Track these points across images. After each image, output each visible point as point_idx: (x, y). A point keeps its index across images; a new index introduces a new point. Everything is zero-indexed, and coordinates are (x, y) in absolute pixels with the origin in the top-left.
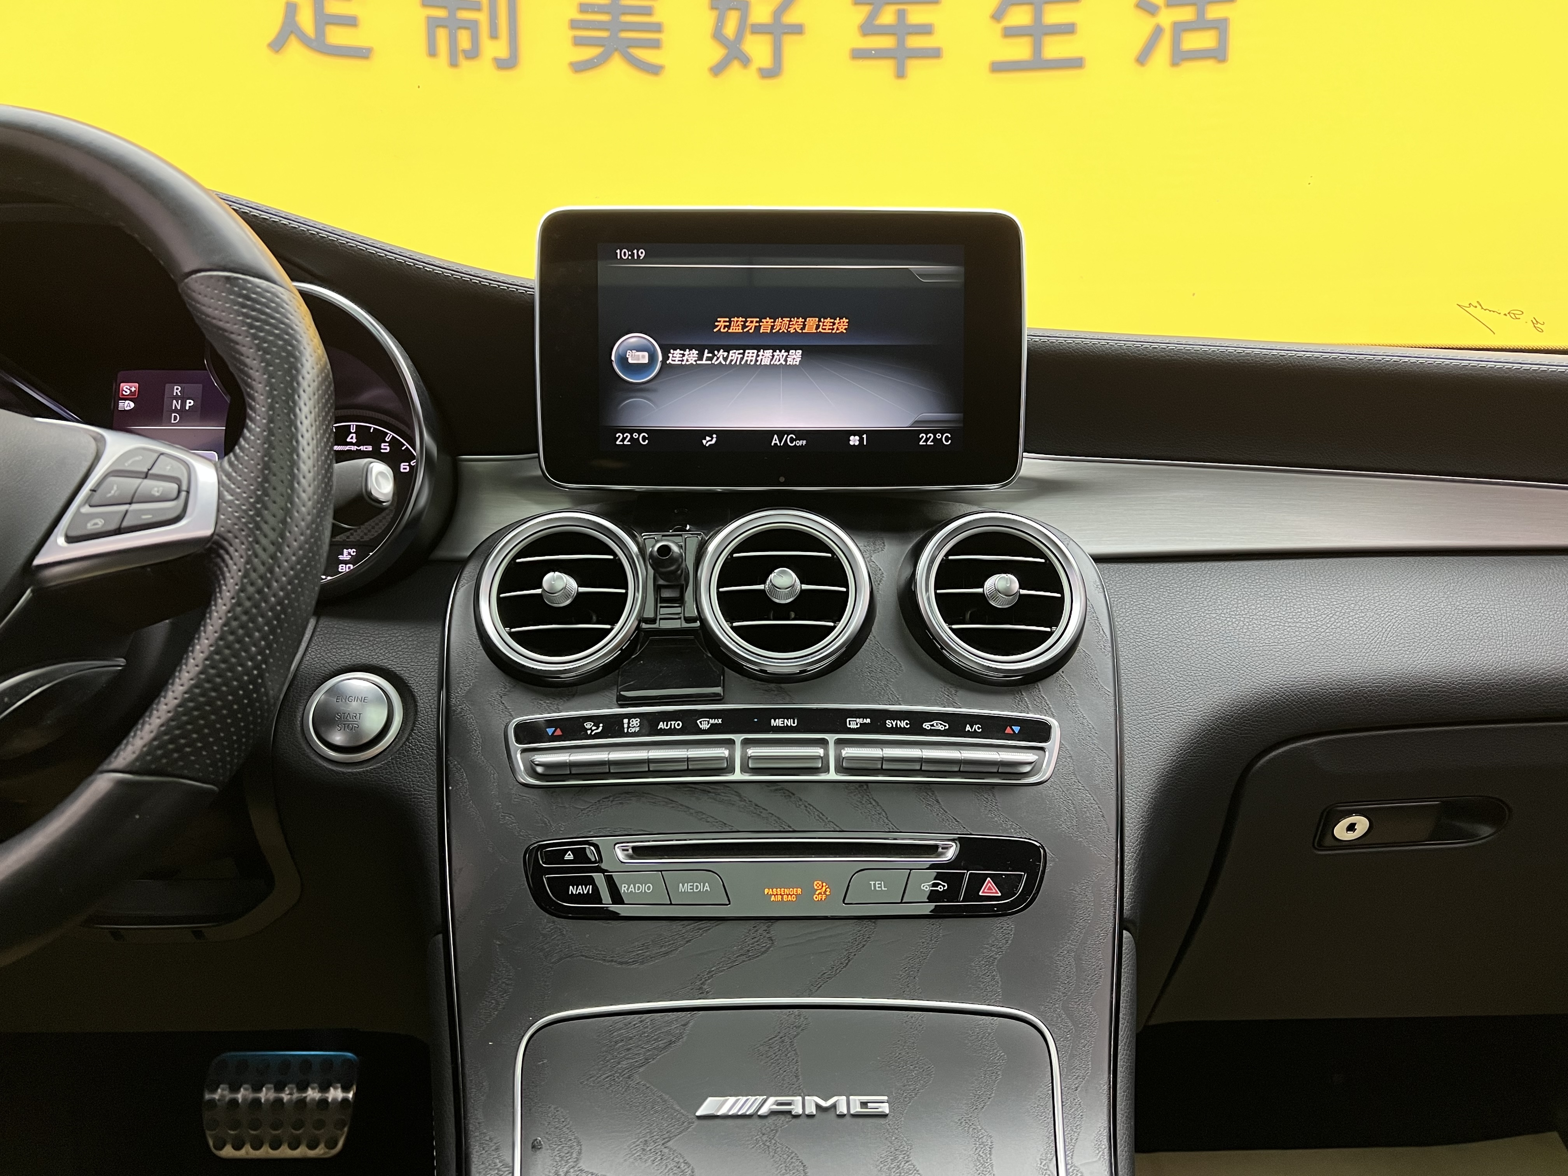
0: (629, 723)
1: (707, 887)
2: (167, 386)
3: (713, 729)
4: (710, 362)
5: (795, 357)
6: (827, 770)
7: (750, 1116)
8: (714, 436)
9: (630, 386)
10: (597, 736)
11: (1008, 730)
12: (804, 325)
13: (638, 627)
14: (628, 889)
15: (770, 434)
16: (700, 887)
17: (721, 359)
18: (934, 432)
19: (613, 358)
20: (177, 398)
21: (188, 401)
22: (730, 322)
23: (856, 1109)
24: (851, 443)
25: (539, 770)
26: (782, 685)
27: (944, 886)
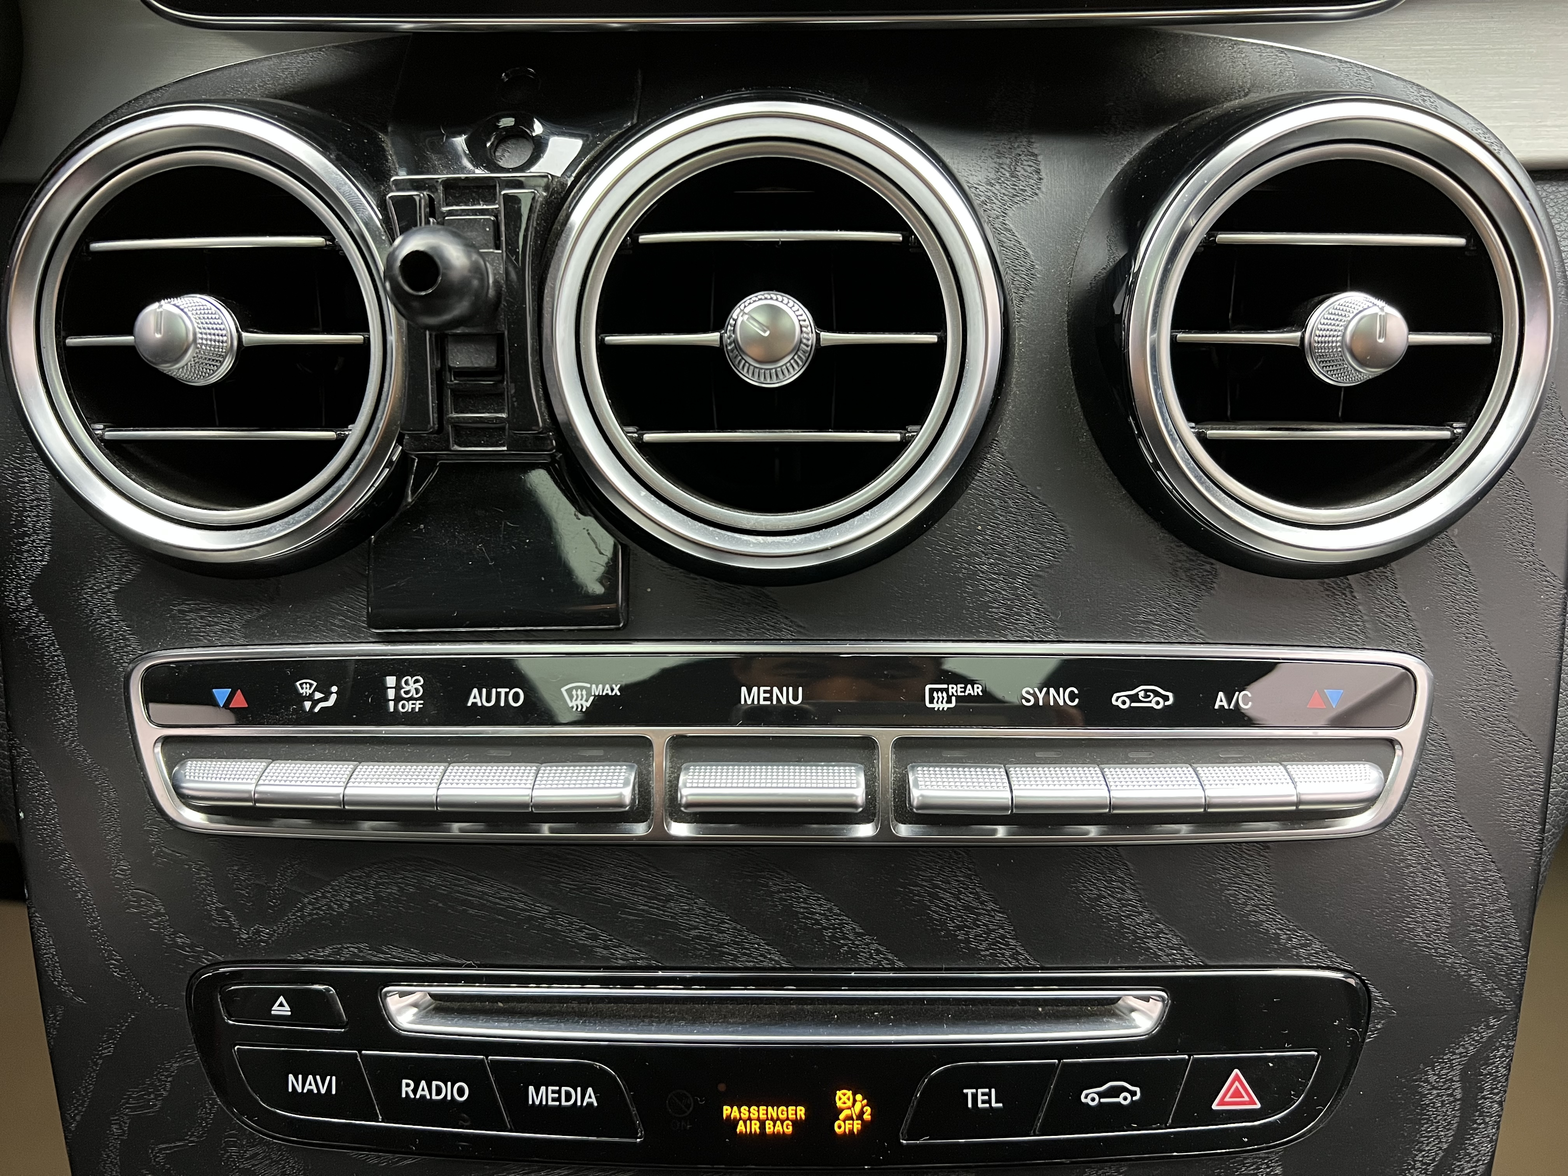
0: (398, 688)
6: (873, 818)
10: (324, 716)
14: (415, 1091)
27: (1133, 1094)
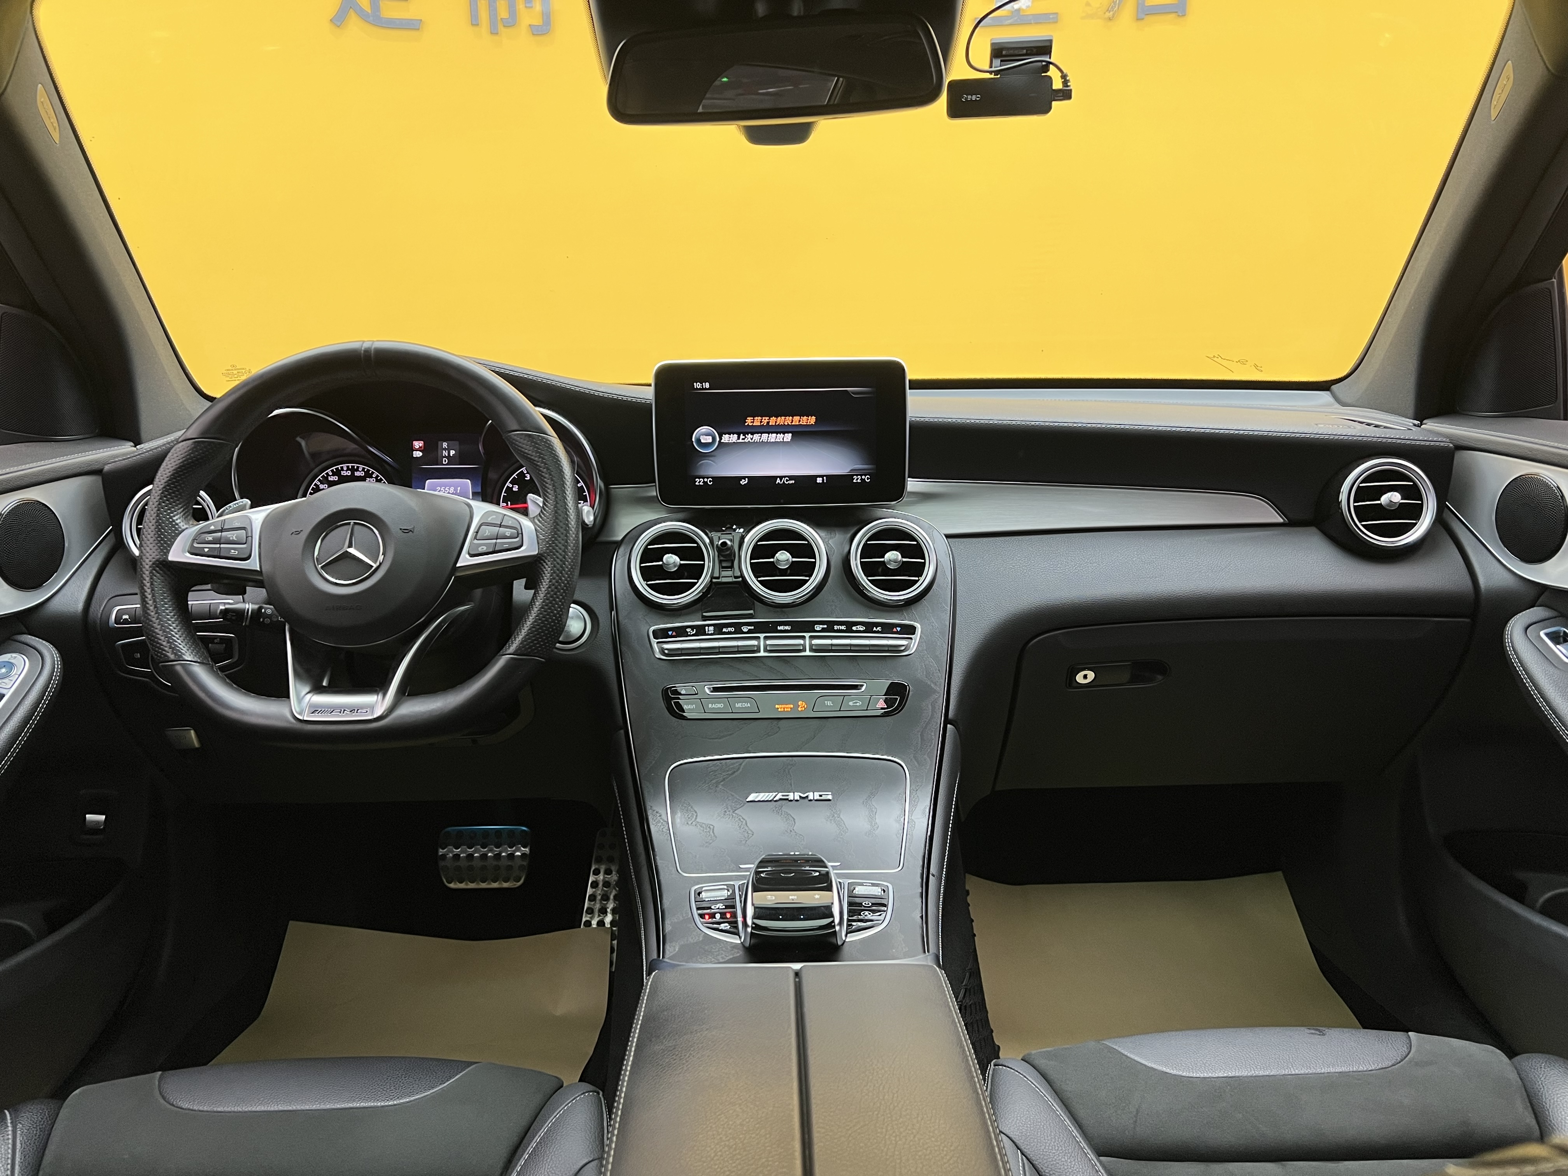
0: (708, 629)
1: (749, 705)
2: (440, 443)
3: (750, 632)
4: (743, 441)
5: (788, 437)
6: (805, 650)
7: (771, 801)
8: (747, 479)
9: (701, 454)
10: (693, 635)
11: (895, 630)
12: (792, 421)
13: (711, 581)
15: (776, 478)
16: (746, 705)
17: (749, 440)
18: (861, 475)
19: (693, 440)
20: (445, 449)
21: (451, 451)
22: (754, 419)
23: (817, 797)
24: (818, 482)
25: (666, 652)
26: (784, 609)
27: (860, 703)
